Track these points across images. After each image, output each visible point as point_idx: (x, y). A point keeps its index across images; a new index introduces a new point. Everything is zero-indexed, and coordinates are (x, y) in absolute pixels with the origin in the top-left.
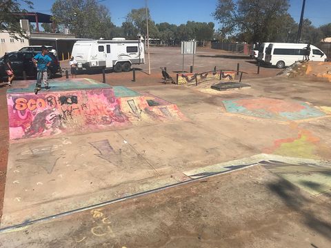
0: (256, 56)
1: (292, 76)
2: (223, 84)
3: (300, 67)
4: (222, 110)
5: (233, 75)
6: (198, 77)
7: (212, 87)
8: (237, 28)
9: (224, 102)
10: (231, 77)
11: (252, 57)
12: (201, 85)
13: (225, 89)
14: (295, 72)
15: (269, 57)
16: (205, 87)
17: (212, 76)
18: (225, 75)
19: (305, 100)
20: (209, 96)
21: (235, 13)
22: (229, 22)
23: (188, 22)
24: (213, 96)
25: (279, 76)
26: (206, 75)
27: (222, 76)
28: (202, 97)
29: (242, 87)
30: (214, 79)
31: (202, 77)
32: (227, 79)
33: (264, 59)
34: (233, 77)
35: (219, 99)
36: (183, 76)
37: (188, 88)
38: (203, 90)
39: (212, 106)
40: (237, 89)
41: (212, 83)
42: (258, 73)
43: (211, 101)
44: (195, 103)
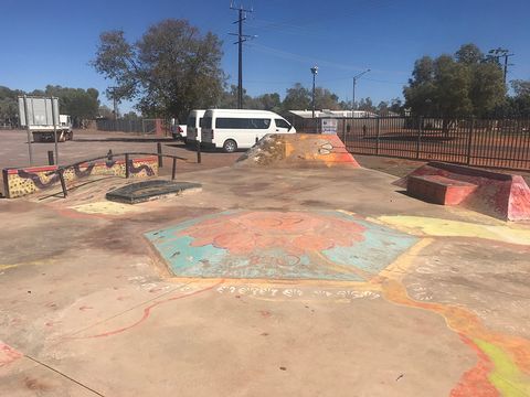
0: (184, 134)
1: (265, 163)
2: (135, 186)
3: (273, 144)
4: (156, 270)
5: (154, 165)
6: (69, 175)
7: (110, 197)
8: (142, 89)
9: (149, 235)
10: (149, 171)
11: (176, 136)
12: (78, 193)
13: (144, 198)
14: (267, 153)
15: (208, 133)
16: (90, 198)
17: (105, 170)
18: (137, 165)
19: (334, 206)
20: (103, 223)
21: (134, 62)
22: (124, 78)
23: (48, 87)
24: (114, 220)
25: (241, 163)
26: (90, 168)
27: (130, 169)
28: (81, 227)
29: (183, 189)
30: (111, 177)
31: (80, 175)
32: (142, 176)
33: (199, 138)
34: (155, 170)
35: (134, 229)
36: (22, 174)
37: (42, 206)
38: (83, 208)
39: (116, 258)
40: (172, 195)
41: (107, 188)
42: (199, 161)
43: (112, 238)
44: (58, 253)
